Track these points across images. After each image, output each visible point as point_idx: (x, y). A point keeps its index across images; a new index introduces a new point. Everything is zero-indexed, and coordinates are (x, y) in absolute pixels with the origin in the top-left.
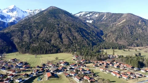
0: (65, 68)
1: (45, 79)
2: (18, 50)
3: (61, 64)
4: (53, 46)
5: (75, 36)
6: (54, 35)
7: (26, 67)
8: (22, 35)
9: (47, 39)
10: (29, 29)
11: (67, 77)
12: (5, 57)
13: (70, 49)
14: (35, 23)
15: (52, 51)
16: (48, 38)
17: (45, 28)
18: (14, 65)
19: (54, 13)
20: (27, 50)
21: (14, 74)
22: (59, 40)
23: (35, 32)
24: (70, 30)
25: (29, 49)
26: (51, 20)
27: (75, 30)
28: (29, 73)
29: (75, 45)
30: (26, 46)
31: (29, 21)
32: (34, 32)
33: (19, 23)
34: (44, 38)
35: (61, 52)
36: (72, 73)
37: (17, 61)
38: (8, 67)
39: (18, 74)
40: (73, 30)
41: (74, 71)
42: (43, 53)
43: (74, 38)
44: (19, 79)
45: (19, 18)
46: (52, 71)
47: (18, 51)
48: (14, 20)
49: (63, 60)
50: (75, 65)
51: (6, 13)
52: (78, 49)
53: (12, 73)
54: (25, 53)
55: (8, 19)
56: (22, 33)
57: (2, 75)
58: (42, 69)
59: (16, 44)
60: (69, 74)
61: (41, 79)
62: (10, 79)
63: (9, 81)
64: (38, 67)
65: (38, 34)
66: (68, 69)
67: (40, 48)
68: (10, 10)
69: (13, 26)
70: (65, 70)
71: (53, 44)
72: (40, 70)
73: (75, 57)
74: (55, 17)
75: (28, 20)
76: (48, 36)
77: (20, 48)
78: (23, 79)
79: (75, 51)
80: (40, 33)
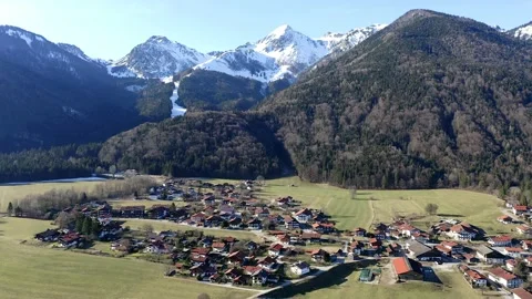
0: (469, 251)
1: (389, 279)
2: (298, 169)
3: (448, 230)
4: (417, 160)
5: (515, 122)
6: (422, 120)
7: (320, 226)
8: (310, 121)
9: (392, 136)
10: (329, 98)
11: (478, 286)
12: (259, 190)
13: (490, 176)
14: (351, 77)
15: (413, 177)
16: (395, 132)
17: (387, 93)
18: (287, 219)
19: (423, 33)
20: (324, 173)
21: (285, 245)
22: (443, 136)
23: (351, 111)
24: (488, 95)
25: (331, 167)
26: (412, 64)
27: (514, 95)
28: (331, 250)
29: (511, 161)
30: (321, 158)
31: (332, 74)
32: (347, 110)
33: (300, 83)
34: (381, 132)
35: (447, 185)
36: (497, 274)
37: (293, 206)
38: (268, 222)
39: (298, 247)
40: (503, 98)
41: (509, 266)
42: (378, 186)
43: (511, 128)
44: (302, 266)
45: (302, 66)
46: (412, 253)
47: (297, 174)
48: (286, 75)
49: (459, 218)
50: (515, 242)
51: (264, 53)
52: (525, 178)
53: (280, 243)
54: (318, 181)
55: (268, 72)
56: (308, 115)
57: (254, 244)
58: (375, 240)
59: (290, 151)
60: (483, 278)
61: (374, 276)
62: (274, 260)
63: (273, 267)
64: (362, 232)
65: (362, 118)
66: (480, 256)
67: (366, 167)
68: (274, 41)
69: (282, 93)
70: (469, 257)
71: (418, 154)
72: (370, 243)
73: (515, 211)
74: (428, 50)
75: (329, 68)
76: (398, 124)
77: (303, 163)
78: (313, 267)
79: (513, 184)
80: (369, 112)
